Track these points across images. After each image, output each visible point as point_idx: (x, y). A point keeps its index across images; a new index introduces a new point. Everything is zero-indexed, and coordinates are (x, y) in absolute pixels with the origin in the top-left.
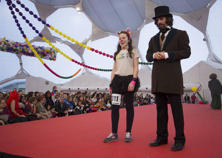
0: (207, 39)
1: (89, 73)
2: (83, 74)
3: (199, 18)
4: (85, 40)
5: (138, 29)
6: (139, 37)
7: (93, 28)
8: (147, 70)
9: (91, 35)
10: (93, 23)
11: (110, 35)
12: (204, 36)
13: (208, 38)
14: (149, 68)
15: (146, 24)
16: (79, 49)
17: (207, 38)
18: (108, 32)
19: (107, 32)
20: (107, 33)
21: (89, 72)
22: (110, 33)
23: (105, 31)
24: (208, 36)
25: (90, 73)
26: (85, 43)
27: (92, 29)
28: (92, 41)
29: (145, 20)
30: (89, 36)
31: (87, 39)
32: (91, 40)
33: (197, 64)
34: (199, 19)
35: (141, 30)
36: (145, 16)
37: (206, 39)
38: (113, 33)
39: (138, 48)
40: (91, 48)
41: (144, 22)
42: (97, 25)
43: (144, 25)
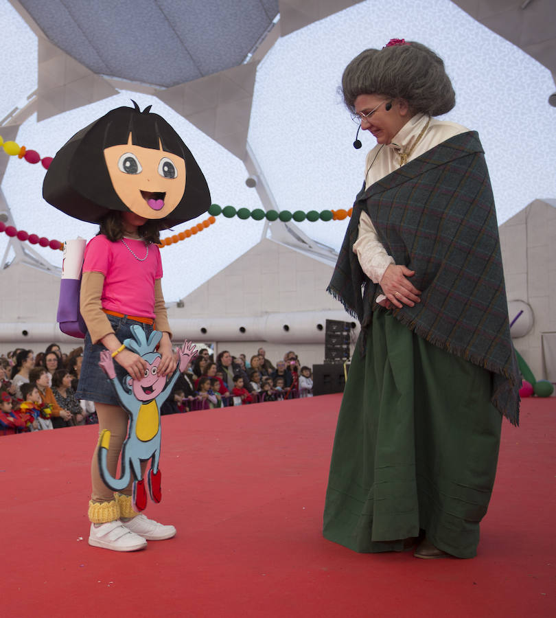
1: (33, 262)
2: (7, 266)
4: (10, 115)
5: (248, 59)
6: (251, 96)
7: (43, 57)
8: (288, 244)
9: (34, 94)
11: (122, 89)
14: (299, 239)
15: (283, 35)
18: (112, 74)
19: (106, 77)
20: (104, 80)
21: (32, 258)
22: (119, 79)
23: (100, 73)
25: (37, 261)
26: (12, 130)
27: (40, 62)
28: (39, 120)
29: (276, 20)
30: (28, 98)
31: (17, 108)
32: (35, 116)
33: (517, 215)
35: (259, 62)
38: (133, 79)
39: (248, 148)
40: (23, 148)
41: (274, 24)
42: (59, 47)
43: (275, 40)
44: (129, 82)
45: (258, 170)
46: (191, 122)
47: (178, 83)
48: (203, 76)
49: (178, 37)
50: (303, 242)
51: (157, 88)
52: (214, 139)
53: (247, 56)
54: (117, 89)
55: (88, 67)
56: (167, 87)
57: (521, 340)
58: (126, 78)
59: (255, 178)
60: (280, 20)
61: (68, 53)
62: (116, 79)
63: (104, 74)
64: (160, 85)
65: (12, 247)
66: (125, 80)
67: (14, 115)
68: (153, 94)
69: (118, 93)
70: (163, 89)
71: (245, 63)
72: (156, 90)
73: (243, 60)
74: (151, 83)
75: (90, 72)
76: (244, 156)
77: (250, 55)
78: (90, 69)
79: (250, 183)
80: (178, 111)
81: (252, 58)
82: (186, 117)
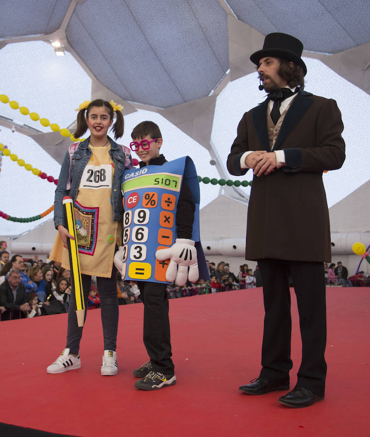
3: (368, 65)
4: (74, 123)
5: (211, 93)
6: (214, 113)
7: (94, 91)
8: (234, 198)
10: (95, 78)
11: (139, 109)
14: (241, 195)
15: (231, 81)
16: (57, 145)
18: (134, 100)
19: (130, 102)
20: (130, 104)
22: (138, 103)
23: (126, 100)
27: (92, 94)
29: (227, 73)
33: (366, 183)
35: (218, 95)
36: (228, 60)
38: (145, 104)
39: (211, 143)
41: (226, 75)
42: (104, 85)
43: (227, 83)
44: (143, 105)
45: (217, 157)
46: (178, 127)
47: (171, 106)
48: (186, 102)
49: (172, 81)
50: (243, 197)
51: (160, 108)
52: (191, 137)
53: (211, 91)
54: (136, 109)
55: (120, 96)
56: (165, 108)
58: (140, 103)
59: (215, 160)
60: (230, 72)
61: (109, 89)
62: (135, 103)
63: (129, 100)
64: (160, 107)
66: (141, 104)
68: (157, 112)
69: (136, 111)
70: (163, 109)
71: (210, 95)
72: (158, 109)
73: (209, 94)
74: (156, 106)
75: (121, 99)
76: (209, 147)
77: (212, 91)
78: (121, 98)
79: (213, 163)
80: (171, 121)
81: (214, 93)
82: (176, 125)
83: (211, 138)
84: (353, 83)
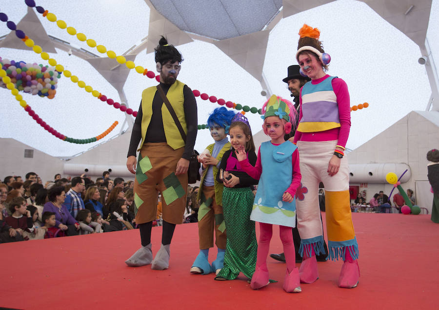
0: (428, 59)
2: (123, 133)
3: (409, 10)
4: (131, 49)
5: (265, 28)
6: (266, 47)
7: (152, 19)
9: (146, 38)
10: (153, 7)
11: (195, 39)
12: (420, 51)
13: (430, 57)
15: (284, 18)
16: (114, 70)
17: (427, 56)
18: (190, 31)
19: (186, 32)
20: (186, 34)
23: (183, 30)
24: (431, 52)
26: (131, 58)
27: (150, 22)
28: (148, 52)
29: (281, 9)
30: (142, 40)
31: (135, 46)
32: (146, 50)
33: (403, 119)
34: (408, 13)
35: (271, 30)
37: (426, 59)
38: (201, 34)
39: (263, 75)
40: (146, 70)
41: (279, 11)
42: (162, 14)
43: (280, 20)
44: (200, 35)
45: (268, 88)
46: (232, 59)
47: (226, 38)
48: (240, 35)
49: (228, 14)
51: (215, 40)
52: (244, 69)
53: (264, 26)
54: (192, 39)
55: (177, 26)
56: (220, 40)
57: (405, 184)
59: (266, 91)
60: (283, 9)
61: (167, 18)
62: (192, 33)
63: (185, 30)
64: (215, 38)
65: (127, 123)
66: (197, 34)
67: (133, 49)
68: (213, 43)
69: (193, 41)
70: (218, 40)
71: (263, 30)
72: (214, 41)
73: (262, 29)
74: (211, 37)
75: (178, 29)
76: (260, 79)
77: (266, 26)
78: (179, 27)
79: (263, 94)
80: (225, 52)
81: (267, 28)
82: (230, 56)
83: (263, 70)
84: (395, 26)
